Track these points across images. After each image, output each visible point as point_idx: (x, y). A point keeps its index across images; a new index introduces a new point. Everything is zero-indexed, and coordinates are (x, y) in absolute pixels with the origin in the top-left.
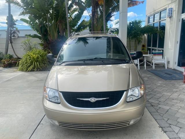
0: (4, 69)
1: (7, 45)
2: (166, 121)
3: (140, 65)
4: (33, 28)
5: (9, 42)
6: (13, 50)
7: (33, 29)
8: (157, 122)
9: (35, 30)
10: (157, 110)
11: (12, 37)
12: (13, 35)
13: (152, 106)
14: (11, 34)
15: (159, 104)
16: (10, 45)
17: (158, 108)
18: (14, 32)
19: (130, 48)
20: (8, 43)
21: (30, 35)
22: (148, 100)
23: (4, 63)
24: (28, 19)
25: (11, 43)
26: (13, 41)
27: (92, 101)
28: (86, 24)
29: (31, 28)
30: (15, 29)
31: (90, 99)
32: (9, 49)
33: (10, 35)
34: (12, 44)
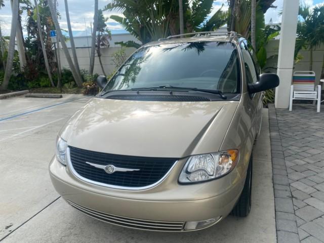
0: (83, 96)
1: (92, 60)
2: (301, 238)
3: (321, 103)
4: (130, 30)
5: (96, 55)
6: (102, 67)
7: (130, 32)
8: (277, 236)
9: (132, 34)
10: (296, 208)
11: (101, 47)
12: (101, 43)
13: (292, 197)
14: (99, 41)
15: (312, 197)
16: (97, 59)
17: (301, 204)
18: (104, 39)
19: (312, 64)
20: (94, 57)
21: (121, 43)
22: (290, 181)
23: (86, 88)
24: (123, 16)
25: (99, 56)
26: (101, 52)
27: (107, 171)
28: (222, 17)
29: (128, 30)
30: (106, 33)
31: (106, 166)
32: (94, 66)
33: (96, 44)
34: (100, 59)
